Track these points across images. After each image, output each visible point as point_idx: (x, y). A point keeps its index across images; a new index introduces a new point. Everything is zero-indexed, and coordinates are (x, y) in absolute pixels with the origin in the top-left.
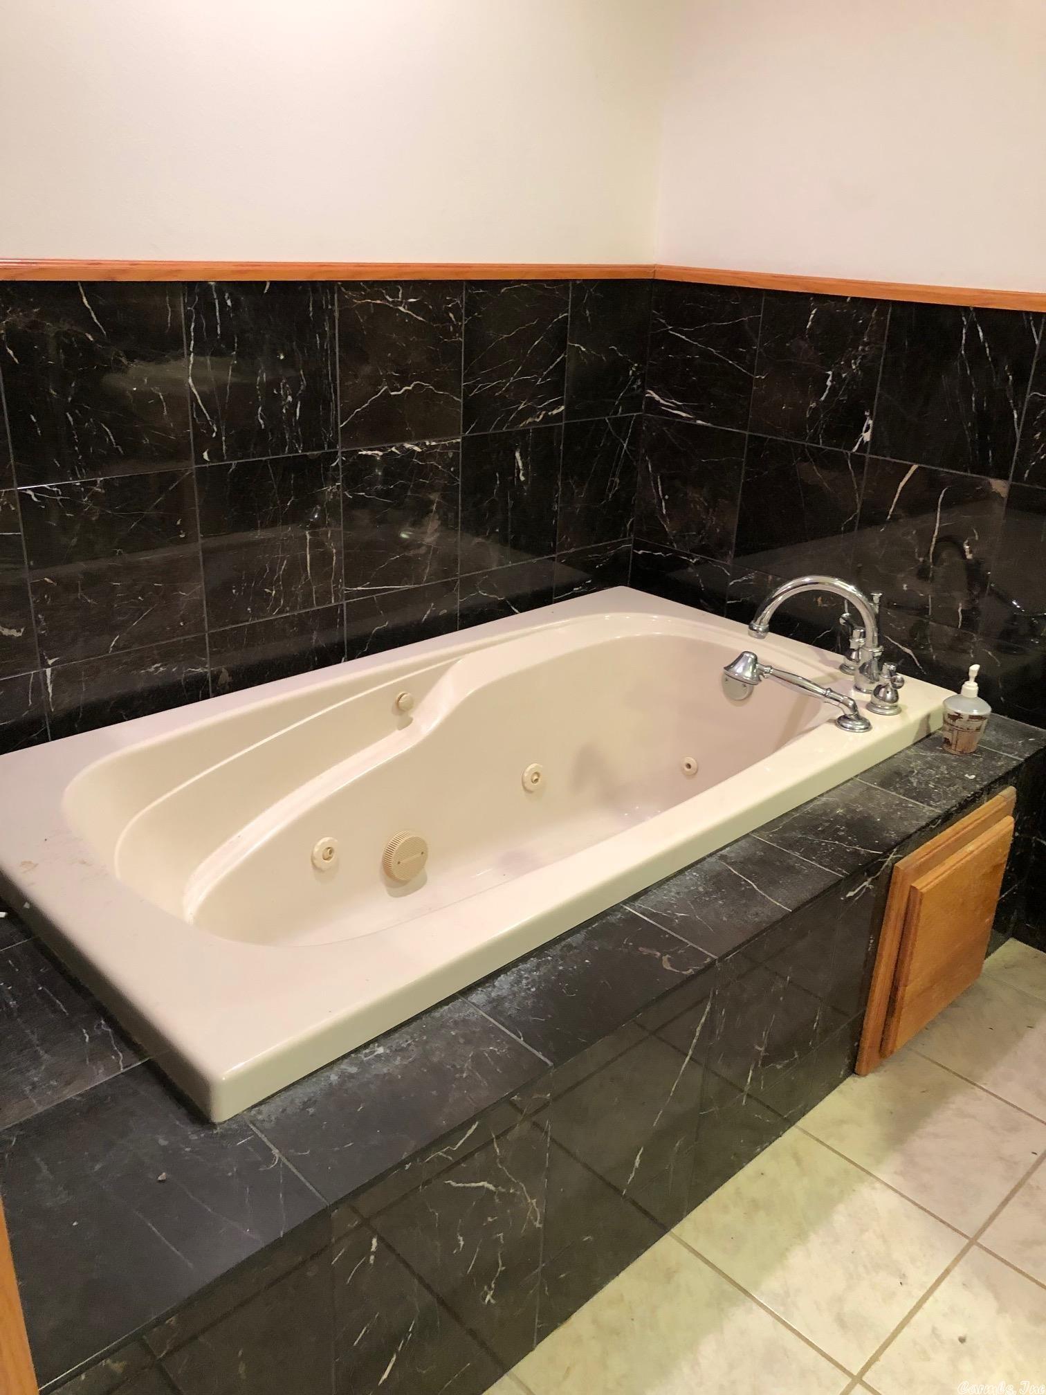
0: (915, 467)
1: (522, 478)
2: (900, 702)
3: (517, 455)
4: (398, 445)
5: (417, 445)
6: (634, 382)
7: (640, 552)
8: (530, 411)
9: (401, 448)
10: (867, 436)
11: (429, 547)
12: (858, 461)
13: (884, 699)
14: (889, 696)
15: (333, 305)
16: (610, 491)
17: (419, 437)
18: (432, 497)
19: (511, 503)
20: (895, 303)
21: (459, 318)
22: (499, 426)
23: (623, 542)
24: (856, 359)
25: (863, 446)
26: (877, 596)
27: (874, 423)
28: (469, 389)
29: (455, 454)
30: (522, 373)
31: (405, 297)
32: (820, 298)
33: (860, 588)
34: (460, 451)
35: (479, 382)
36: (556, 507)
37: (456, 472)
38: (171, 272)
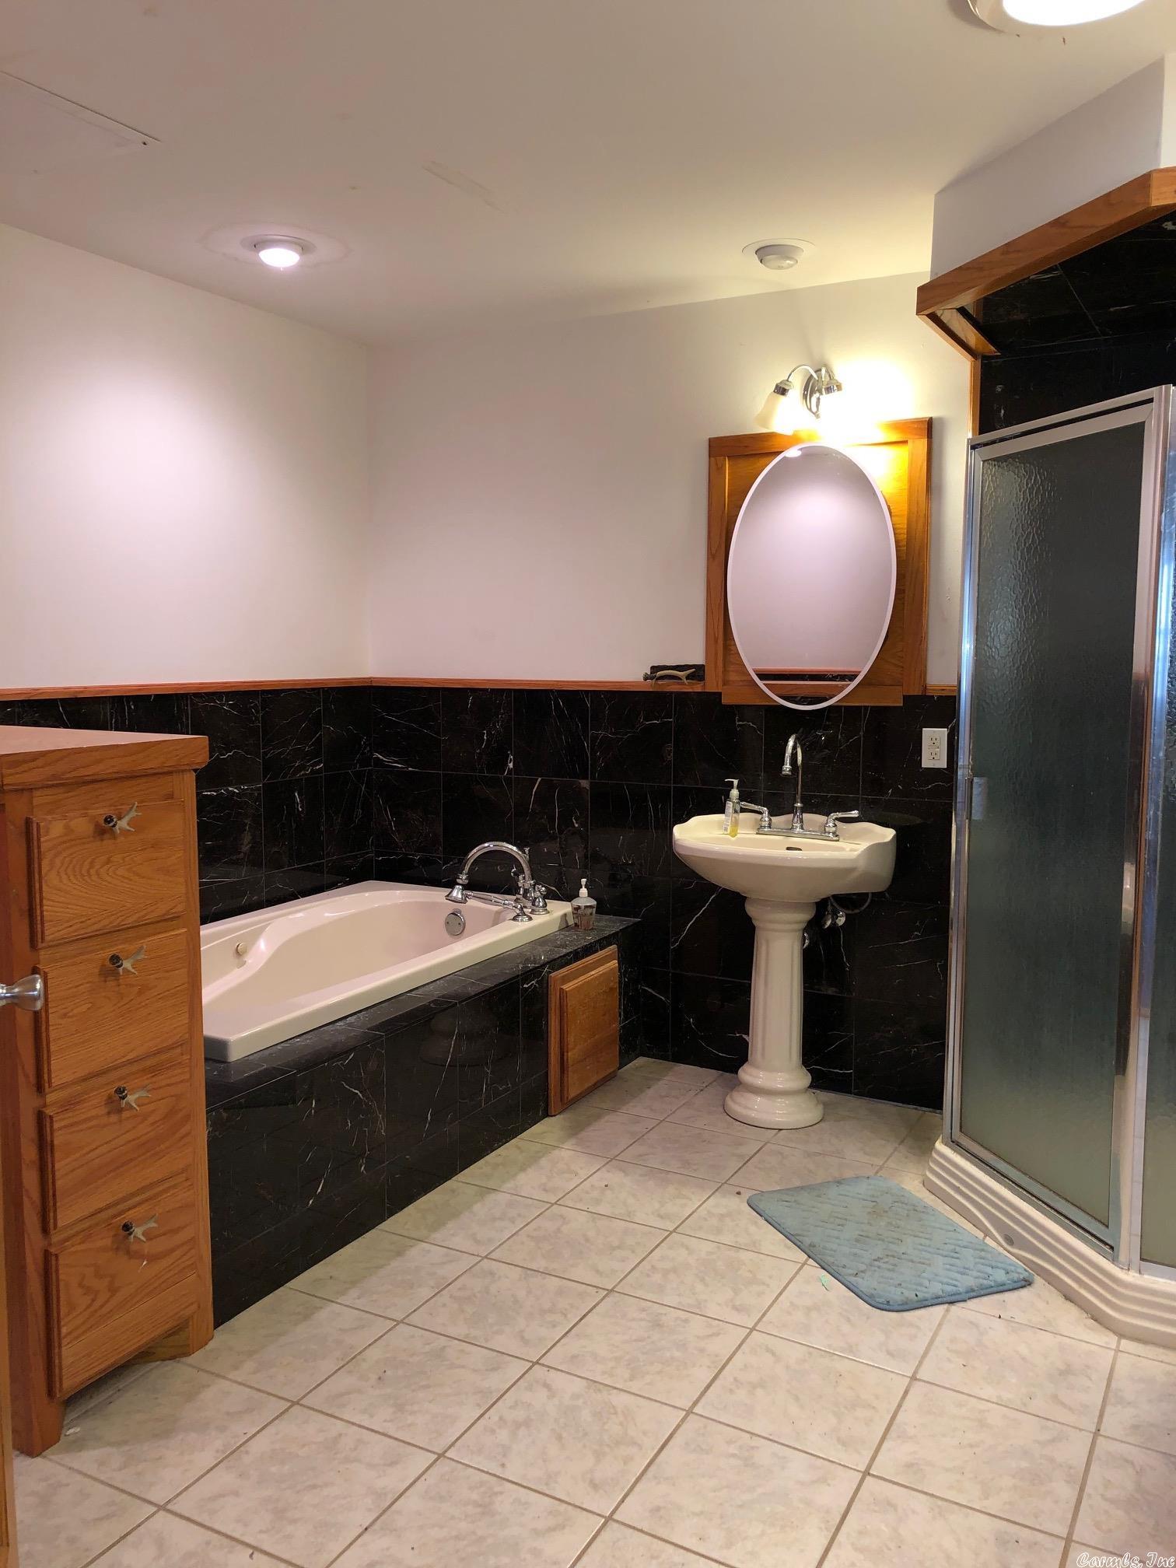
0: (540, 779)
1: (300, 810)
2: (547, 908)
3: (296, 794)
4: (225, 788)
5: (236, 788)
6: (365, 748)
7: (380, 858)
8: (303, 767)
9: (226, 790)
10: (511, 765)
11: (245, 854)
12: (508, 780)
13: (537, 906)
14: (541, 904)
15: (187, 706)
16: (356, 818)
17: (237, 784)
18: (246, 821)
19: (294, 826)
20: (515, 690)
21: (258, 712)
22: (283, 777)
23: (367, 853)
24: (498, 723)
25: (510, 771)
26: (527, 850)
27: (514, 758)
28: (265, 754)
29: (259, 794)
30: (295, 744)
31: (227, 701)
32: (474, 690)
33: (518, 847)
34: (262, 792)
35: (271, 750)
36: (322, 828)
37: (260, 805)
38: (102, 692)
